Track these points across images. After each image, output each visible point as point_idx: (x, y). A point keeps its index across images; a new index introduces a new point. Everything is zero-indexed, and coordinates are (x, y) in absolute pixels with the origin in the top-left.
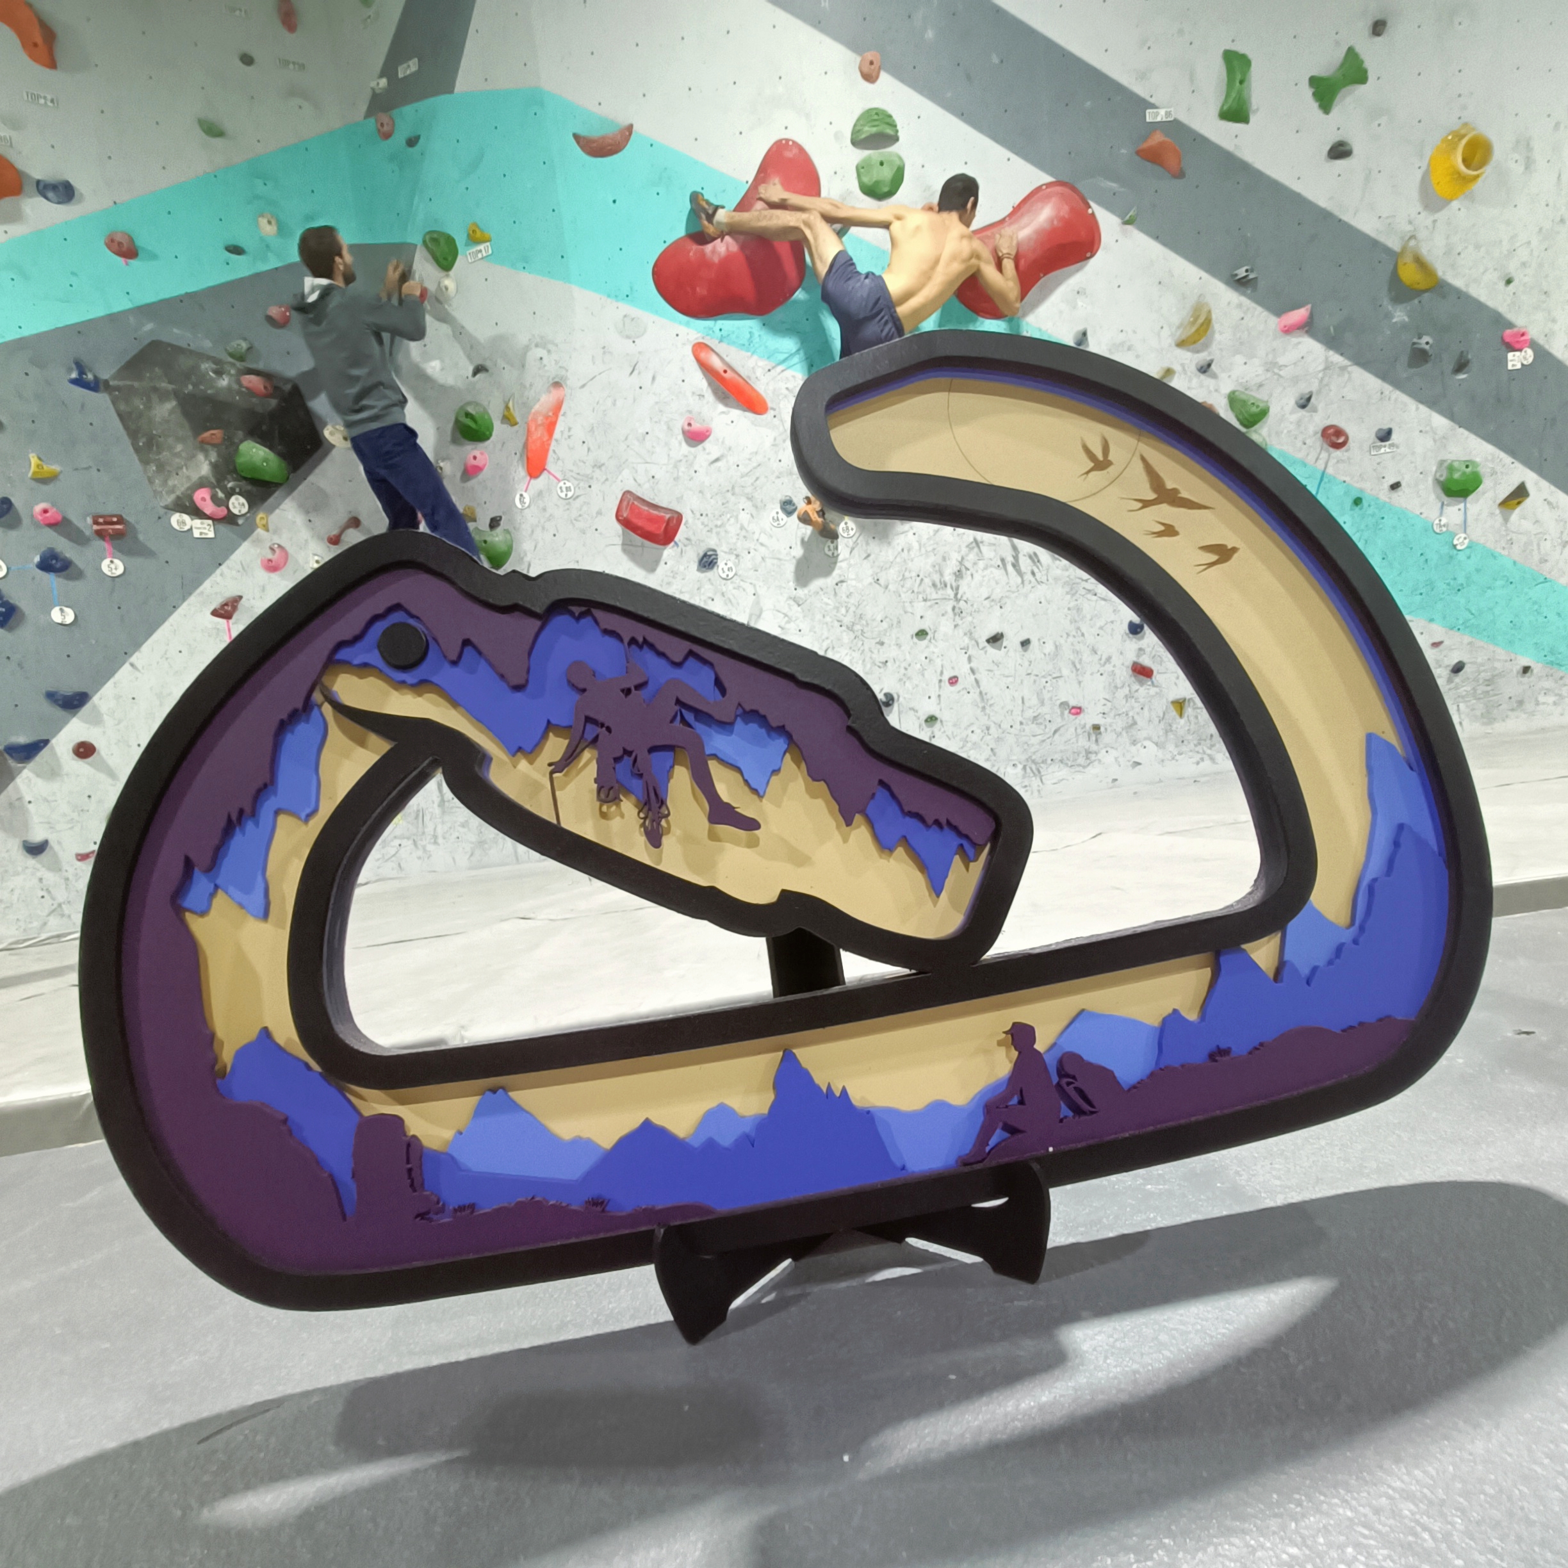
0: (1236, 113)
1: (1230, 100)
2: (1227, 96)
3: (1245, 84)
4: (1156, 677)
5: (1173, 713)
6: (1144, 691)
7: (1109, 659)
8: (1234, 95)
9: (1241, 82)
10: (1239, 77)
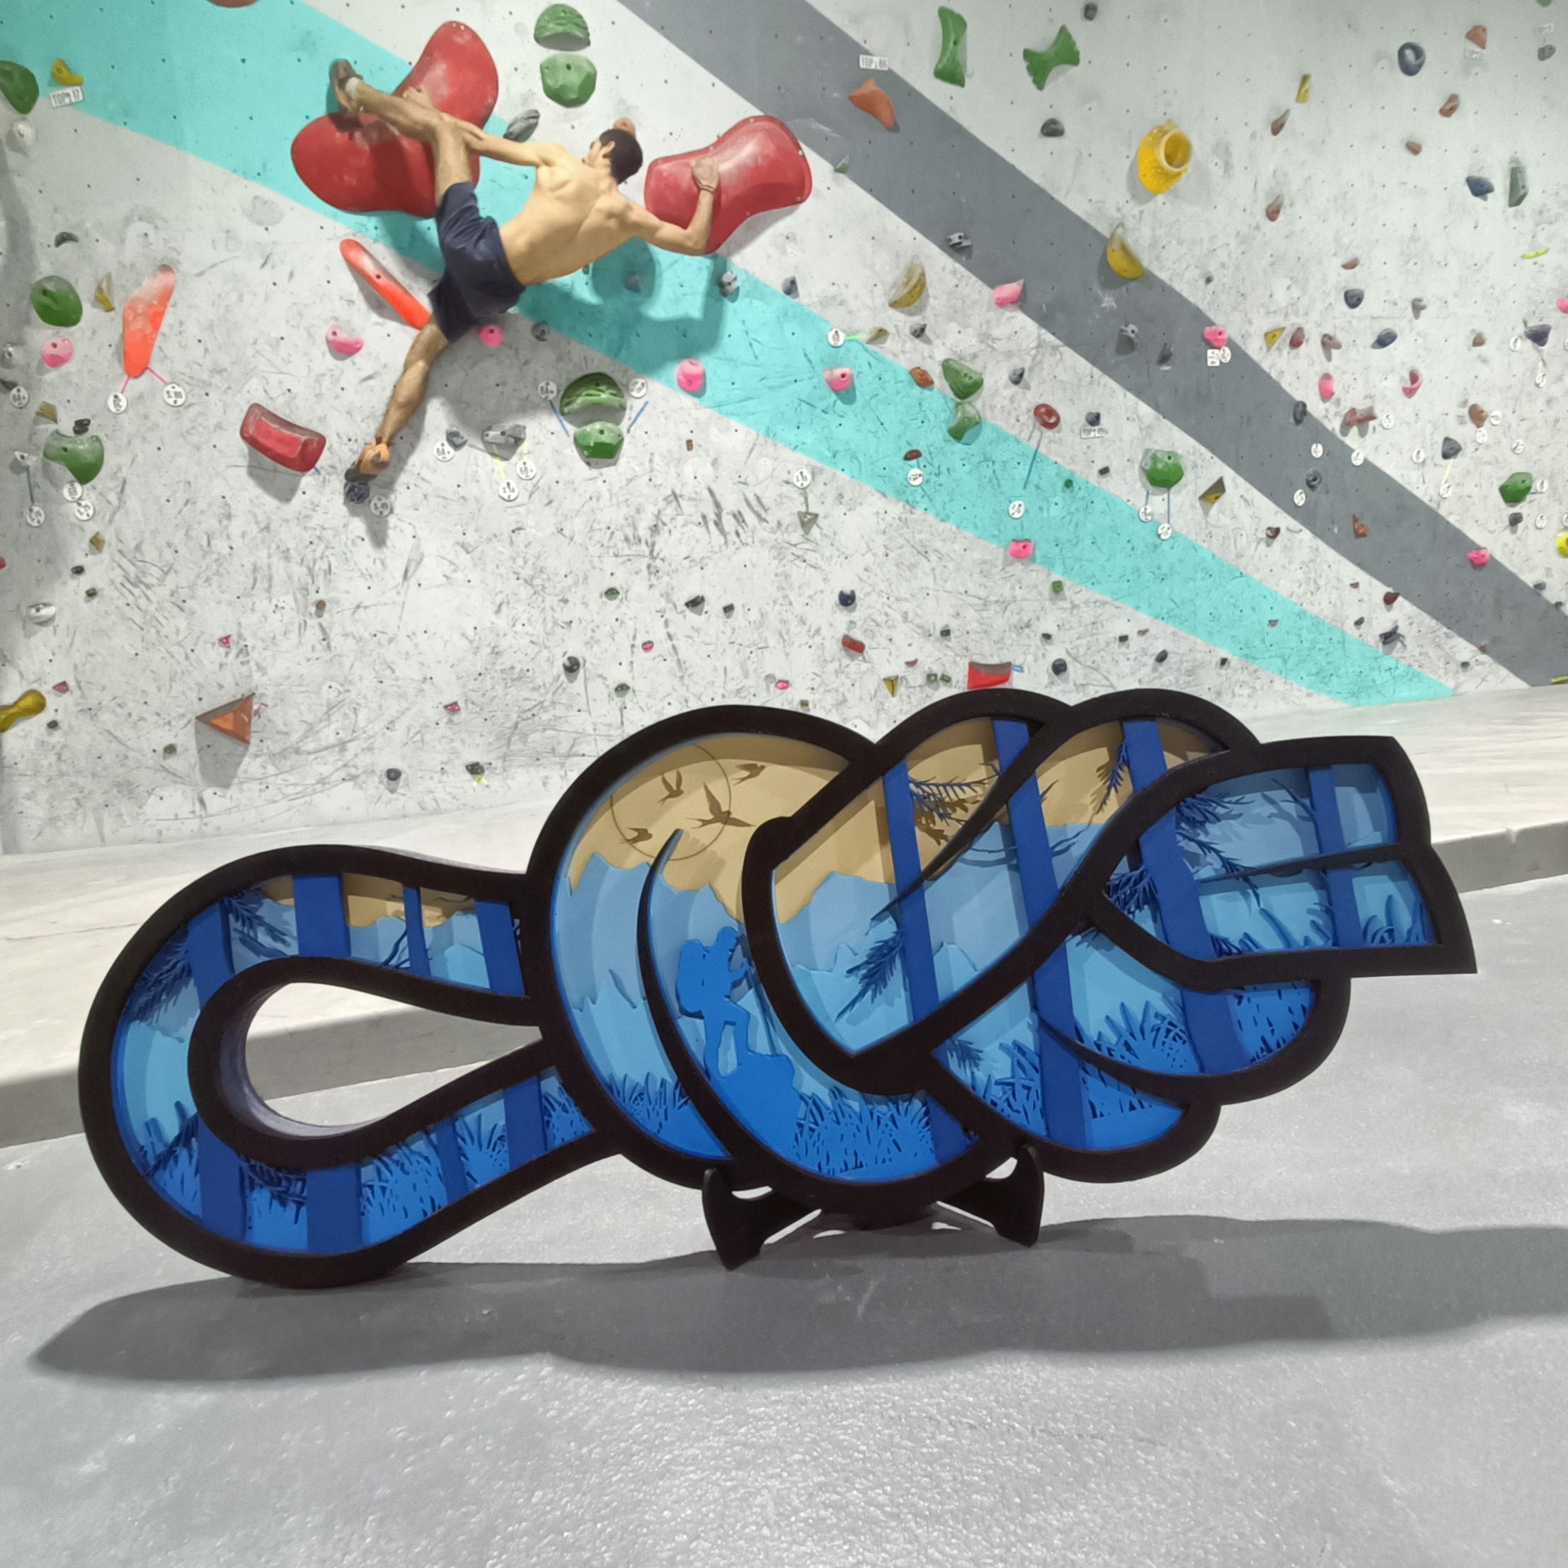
0: (951, 73)
1: (945, 60)
2: (943, 54)
3: (959, 46)
4: (868, 652)
5: (885, 691)
6: (855, 666)
7: (818, 631)
8: (948, 54)
9: (955, 43)
10: (952, 39)
